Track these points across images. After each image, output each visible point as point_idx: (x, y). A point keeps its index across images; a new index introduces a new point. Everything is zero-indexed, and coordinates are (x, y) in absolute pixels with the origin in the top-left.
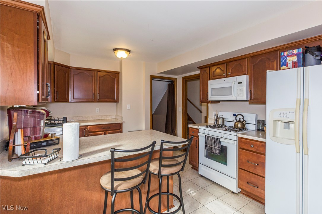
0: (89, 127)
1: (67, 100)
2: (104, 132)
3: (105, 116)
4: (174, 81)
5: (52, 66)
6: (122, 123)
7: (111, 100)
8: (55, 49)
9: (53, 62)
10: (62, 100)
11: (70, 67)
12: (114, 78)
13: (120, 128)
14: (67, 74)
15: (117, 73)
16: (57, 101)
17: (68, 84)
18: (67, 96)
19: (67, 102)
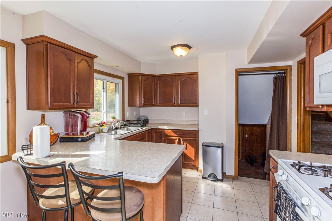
0: (165, 130)
1: (153, 104)
2: (178, 138)
3: (190, 121)
4: (285, 71)
5: (140, 77)
6: (198, 131)
7: (191, 105)
8: (141, 62)
9: (140, 74)
10: (149, 104)
11: (156, 75)
12: (195, 79)
13: (195, 136)
14: (153, 82)
15: (197, 74)
16: (144, 106)
17: (154, 91)
18: (153, 101)
19: (153, 106)
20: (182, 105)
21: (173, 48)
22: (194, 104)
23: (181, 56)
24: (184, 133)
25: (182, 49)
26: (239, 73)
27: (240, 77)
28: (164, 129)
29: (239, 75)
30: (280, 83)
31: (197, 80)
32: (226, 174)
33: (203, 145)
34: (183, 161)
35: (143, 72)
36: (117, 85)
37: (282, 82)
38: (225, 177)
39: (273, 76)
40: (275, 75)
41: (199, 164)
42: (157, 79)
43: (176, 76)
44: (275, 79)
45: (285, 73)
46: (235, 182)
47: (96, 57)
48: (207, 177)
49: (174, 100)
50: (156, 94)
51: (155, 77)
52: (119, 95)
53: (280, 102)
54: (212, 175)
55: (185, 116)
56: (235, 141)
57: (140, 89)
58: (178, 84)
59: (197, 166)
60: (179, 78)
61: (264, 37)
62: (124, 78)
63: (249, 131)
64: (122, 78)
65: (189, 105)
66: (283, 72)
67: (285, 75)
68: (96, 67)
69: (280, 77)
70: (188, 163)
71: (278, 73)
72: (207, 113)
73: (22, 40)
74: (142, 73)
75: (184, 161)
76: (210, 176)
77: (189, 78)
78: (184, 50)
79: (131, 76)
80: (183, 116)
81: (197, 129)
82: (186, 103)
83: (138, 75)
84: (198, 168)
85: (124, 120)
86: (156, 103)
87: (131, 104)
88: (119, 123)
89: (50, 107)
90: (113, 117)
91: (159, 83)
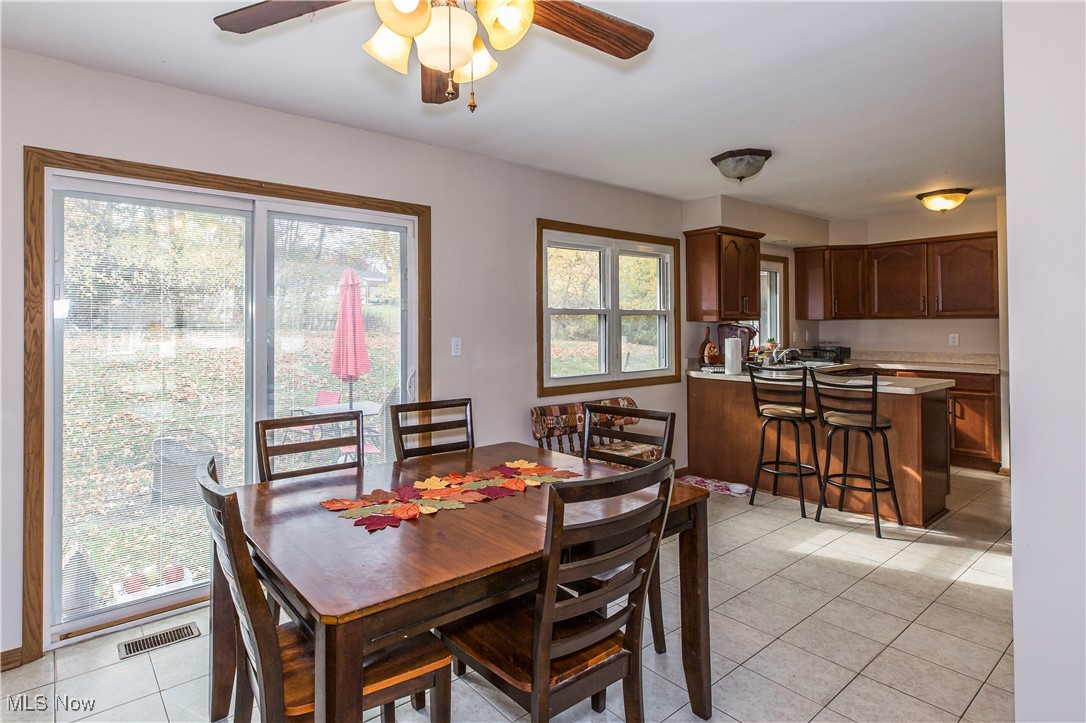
1: (861, 314)
3: (976, 354)
5: (827, 253)
6: (998, 375)
7: (977, 313)
8: (828, 221)
9: (826, 246)
10: (849, 314)
11: (868, 246)
12: (989, 249)
13: (989, 388)
14: (860, 263)
16: (837, 317)
17: (863, 282)
18: (861, 306)
19: (862, 317)
20: (947, 313)
21: (921, 197)
22: (987, 310)
23: (943, 210)
25: (946, 198)
28: (895, 371)
34: (953, 445)
35: (834, 241)
41: (1002, 457)
42: (870, 253)
43: (927, 244)
47: (763, 235)
49: (921, 301)
50: (869, 290)
51: (866, 251)
55: (957, 343)
57: (827, 280)
58: (935, 265)
59: (996, 460)
60: (936, 248)
62: (787, 259)
64: (784, 260)
65: (971, 313)
68: (763, 251)
70: (967, 453)
73: (684, 233)
75: (956, 446)
77: (971, 246)
79: (801, 253)
80: (950, 344)
81: (996, 373)
83: (821, 250)
84: (1000, 465)
85: (786, 345)
86: (867, 311)
87: (802, 314)
88: (786, 351)
89: (722, 316)
90: (771, 341)
91: (878, 263)
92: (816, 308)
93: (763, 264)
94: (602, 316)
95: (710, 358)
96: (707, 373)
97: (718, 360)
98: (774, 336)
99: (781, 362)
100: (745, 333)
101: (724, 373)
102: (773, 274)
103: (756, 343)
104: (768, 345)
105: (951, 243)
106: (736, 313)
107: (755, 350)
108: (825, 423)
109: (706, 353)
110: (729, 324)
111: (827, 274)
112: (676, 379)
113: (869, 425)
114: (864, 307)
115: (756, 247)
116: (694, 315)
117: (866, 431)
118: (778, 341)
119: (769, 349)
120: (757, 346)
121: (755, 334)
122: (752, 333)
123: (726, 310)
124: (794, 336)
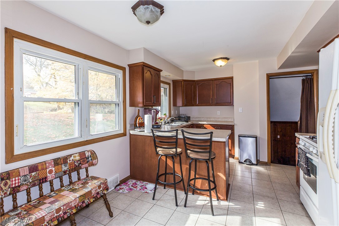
3: (225, 118)
4: (312, 74)
5: (183, 82)
6: (234, 125)
7: (227, 104)
8: (183, 71)
9: (183, 80)
10: (189, 105)
11: (195, 80)
12: (230, 83)
14: (193, 86)
15: (232, 78)
16: (186, 106)
17: (194, 93)
18: (193, 101)
19: (193, 106)
20: (218, 104)
21: (214, 60)
22: (230, 103)
23: (221, 66)
24: (221, 127)
25: (222, 61)
26: (270, 77)
27: (270, 80)
28: (204, 124)
29: (270, 78)
30: (307, 84)
31: (231, 83)
32: (260, 160)
33: (239, 136)
35: (186, 78)
36: (166, 89)
37: (310, 83)
38: (259, 163)
39: (301, 78)
40: (303, 77)
41: (235, 153)
42: (195, 83)
43: (212, 80)
44: (303, 80)
45: (312, 75)
46: (268, 167)
47: (162, 71)
48: (243, 162)
49: (211, 100)
50: (195, 96)
52: (167, 97)
53: (308, 100)
54: (248, 161)
55: (220, 114)
56: (268, 133)
57: (183, 92)
58: (214, 88)
59: (233, 154)
60: (215, 82)
61: (290, 53)
62: (170, 84)
63: (281, 131)
64: (169, 84)
66: (311, 74)
67: (312, 77)
69: (308, 79)
71: (306, 76)
72: (242, 110)
73: (128, 65)
74: (184, 79)
76: (246, 161)
77: (225, 81)
78: (224, 61)
79: (175, 82)
80: (218, 114)
81: (233, 124)
82: (222, 103)
83: (180, 81)
84: (234, 156)
85: (170, 116)
86: (195, 103)
87: (175, 104)
88: (170, 118)
89: (145, 104)
90: (165, 114)
91: (198, 86)
92: (180, 102)
93: (162, 85)
94: (77, 103)
95: (139, 124)
96: (137, 132)
97: (142, 125)
98: (166, 113)
99: (168, 123)
100: (154, 112)
101: (144, 131)
102: (165, 89)
103: (159, 115)
104: (164, 116)
105: (219, 80)
106: (151, 103)
107: (159, 118)
108: (188, 157)
109: (137, 122)
110: (148, 108)
111: (183, 90)
112: (124, 134)
113: (207, 158)
114: (194, 102)
115: (159, 76)
116: (132, 104)
117: (206, 161)
118: (167, 115)
119: (164, 118)
120: (160, 117)
121: (158, 112)
122: (157, 112)
123: (146, 101)
124: (172, 112)
